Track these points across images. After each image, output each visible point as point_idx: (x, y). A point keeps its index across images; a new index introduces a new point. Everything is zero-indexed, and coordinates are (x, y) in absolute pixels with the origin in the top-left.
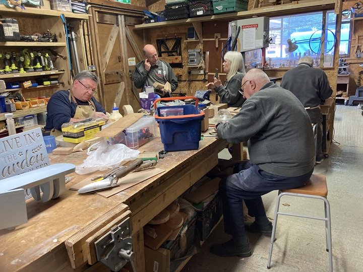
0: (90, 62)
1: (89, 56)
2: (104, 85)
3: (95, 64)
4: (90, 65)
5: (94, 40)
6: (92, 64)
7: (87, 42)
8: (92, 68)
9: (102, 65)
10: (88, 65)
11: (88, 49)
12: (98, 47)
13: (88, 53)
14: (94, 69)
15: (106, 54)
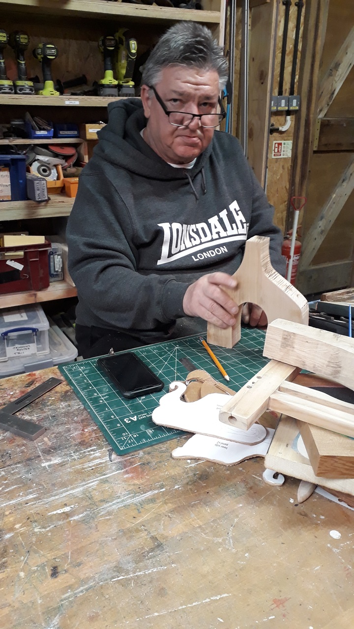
0: (287, 86)
1: (288, 69)
2: (310, 152)
3: (299, 93)
4: (286, 93)
5: (312, 22)
6: (292, 93)
7: (292, 25)
8: (289, 103)
9: (319, 97)
10: (280, 93)
11: (290, 46)
12: (320, 42)
13: (289, 59)
14: (294, 105)
15: (337, 66)
